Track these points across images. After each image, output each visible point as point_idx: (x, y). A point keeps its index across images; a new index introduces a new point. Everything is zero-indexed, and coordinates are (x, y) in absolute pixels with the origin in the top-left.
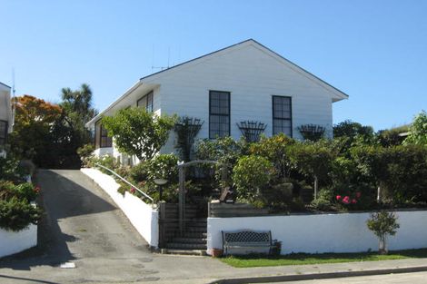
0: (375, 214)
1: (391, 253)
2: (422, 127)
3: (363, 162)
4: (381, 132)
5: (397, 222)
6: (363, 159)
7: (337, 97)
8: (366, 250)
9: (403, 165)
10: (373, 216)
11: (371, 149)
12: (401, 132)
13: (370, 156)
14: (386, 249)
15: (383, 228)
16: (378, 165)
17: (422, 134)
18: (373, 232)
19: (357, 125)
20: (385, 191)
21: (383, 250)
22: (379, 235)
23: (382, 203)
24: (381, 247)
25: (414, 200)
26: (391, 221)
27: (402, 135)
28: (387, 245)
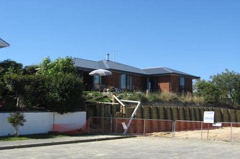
0: (12, 114)
1: (21, 136)
2: (46, 65)
3: (9, 83)
4: (26, 67)
5: (25, 118)
6: (9, 82)
7: (3, 45)
8: (7, 135)
9: (33, 86)
10: (11, 115)
11: (15, 76)
12: (37, 68)
13: (14, 80)
14: (18, 134)
15: (17, 122)
16: (18, 85)
17: (46, 70)
18: (11, 124)
19: (14, 62)
20: (22, 101)
21: (16, 134)
22: (15, 126)
23: (19, 108)
24: (15, 132)
25: (38, 106)
26: (22, 118)
27: (37, 69)
28: (19, 132)
